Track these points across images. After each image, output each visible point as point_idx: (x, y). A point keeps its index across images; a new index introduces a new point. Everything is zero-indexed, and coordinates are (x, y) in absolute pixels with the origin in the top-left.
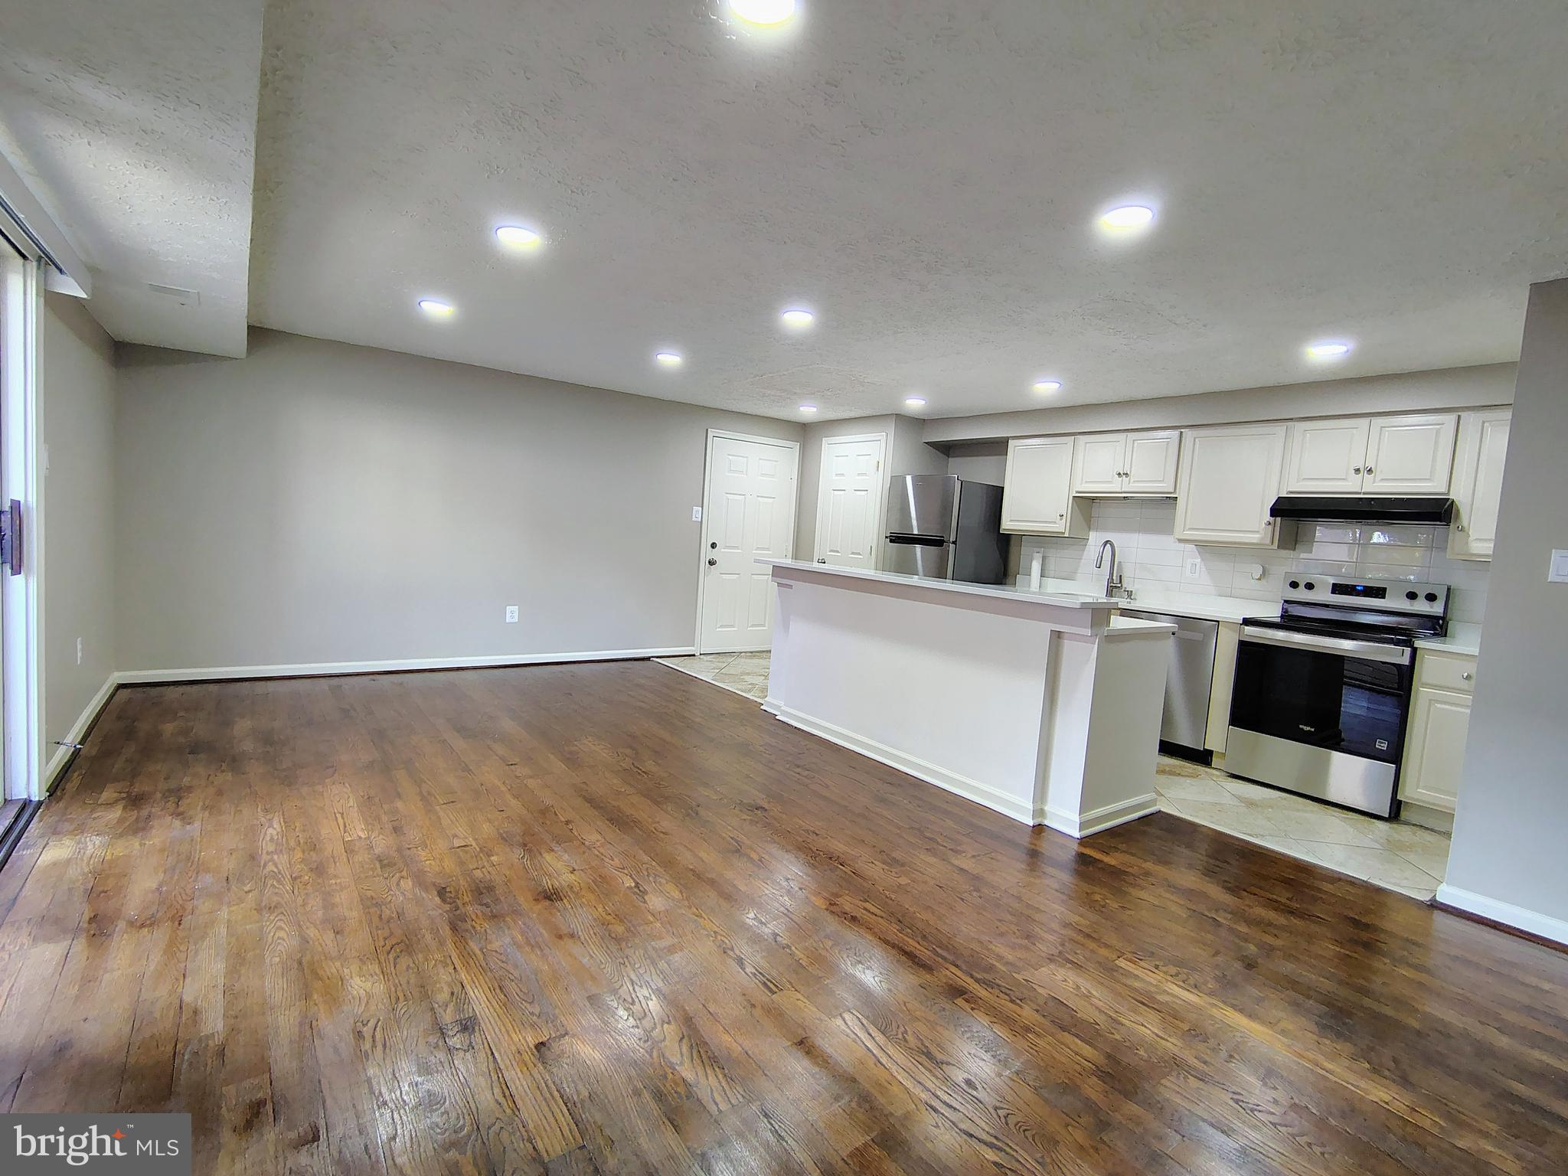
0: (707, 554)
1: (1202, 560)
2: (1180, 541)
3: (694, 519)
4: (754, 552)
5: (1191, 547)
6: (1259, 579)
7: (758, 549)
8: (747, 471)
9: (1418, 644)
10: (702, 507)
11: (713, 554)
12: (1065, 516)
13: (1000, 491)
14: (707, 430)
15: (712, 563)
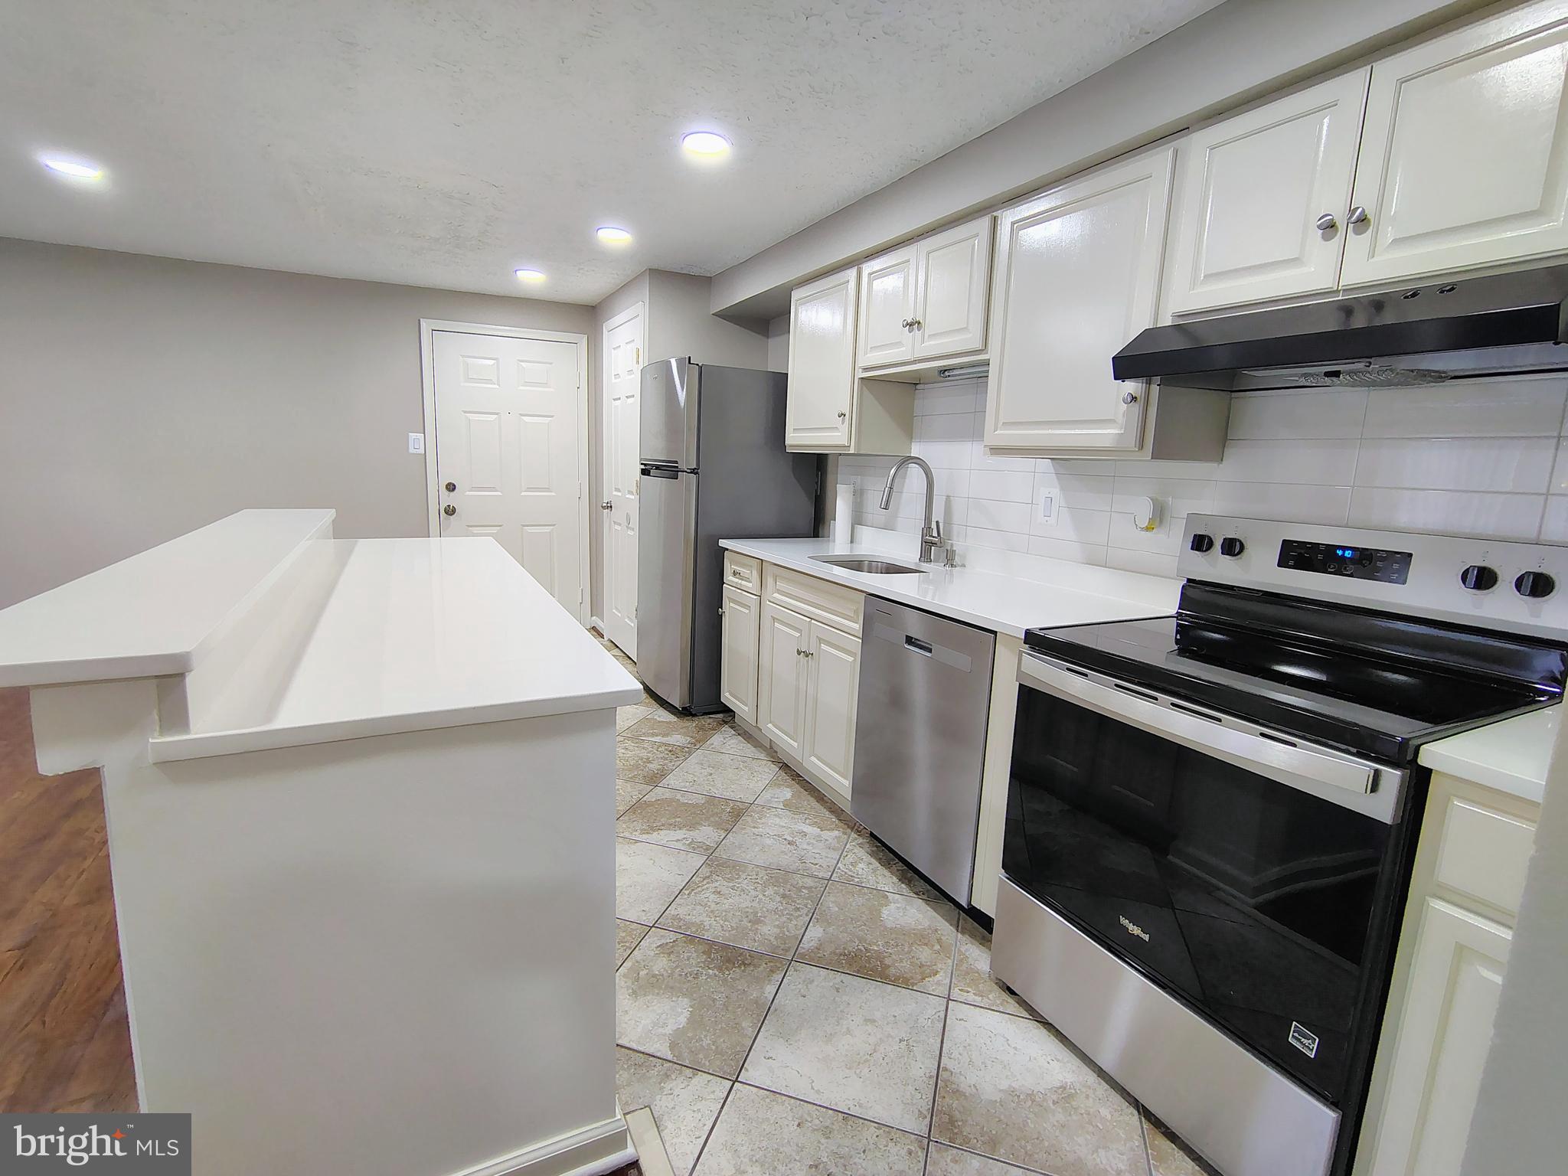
0: (438, 498)
1: (1062, 489)
2: (996, 450)
3: (412, 450)
4: (523, 494)
5: (1045, 464)
6: (1147, 529)
7: (529, 489)
8: (498, 378)
9: (1436, 754)
10: (424, 433)
11: (448, 499)
12: (847, 416)
13: (780, 382)
14: (419, 320)
15: (450, 511)
